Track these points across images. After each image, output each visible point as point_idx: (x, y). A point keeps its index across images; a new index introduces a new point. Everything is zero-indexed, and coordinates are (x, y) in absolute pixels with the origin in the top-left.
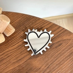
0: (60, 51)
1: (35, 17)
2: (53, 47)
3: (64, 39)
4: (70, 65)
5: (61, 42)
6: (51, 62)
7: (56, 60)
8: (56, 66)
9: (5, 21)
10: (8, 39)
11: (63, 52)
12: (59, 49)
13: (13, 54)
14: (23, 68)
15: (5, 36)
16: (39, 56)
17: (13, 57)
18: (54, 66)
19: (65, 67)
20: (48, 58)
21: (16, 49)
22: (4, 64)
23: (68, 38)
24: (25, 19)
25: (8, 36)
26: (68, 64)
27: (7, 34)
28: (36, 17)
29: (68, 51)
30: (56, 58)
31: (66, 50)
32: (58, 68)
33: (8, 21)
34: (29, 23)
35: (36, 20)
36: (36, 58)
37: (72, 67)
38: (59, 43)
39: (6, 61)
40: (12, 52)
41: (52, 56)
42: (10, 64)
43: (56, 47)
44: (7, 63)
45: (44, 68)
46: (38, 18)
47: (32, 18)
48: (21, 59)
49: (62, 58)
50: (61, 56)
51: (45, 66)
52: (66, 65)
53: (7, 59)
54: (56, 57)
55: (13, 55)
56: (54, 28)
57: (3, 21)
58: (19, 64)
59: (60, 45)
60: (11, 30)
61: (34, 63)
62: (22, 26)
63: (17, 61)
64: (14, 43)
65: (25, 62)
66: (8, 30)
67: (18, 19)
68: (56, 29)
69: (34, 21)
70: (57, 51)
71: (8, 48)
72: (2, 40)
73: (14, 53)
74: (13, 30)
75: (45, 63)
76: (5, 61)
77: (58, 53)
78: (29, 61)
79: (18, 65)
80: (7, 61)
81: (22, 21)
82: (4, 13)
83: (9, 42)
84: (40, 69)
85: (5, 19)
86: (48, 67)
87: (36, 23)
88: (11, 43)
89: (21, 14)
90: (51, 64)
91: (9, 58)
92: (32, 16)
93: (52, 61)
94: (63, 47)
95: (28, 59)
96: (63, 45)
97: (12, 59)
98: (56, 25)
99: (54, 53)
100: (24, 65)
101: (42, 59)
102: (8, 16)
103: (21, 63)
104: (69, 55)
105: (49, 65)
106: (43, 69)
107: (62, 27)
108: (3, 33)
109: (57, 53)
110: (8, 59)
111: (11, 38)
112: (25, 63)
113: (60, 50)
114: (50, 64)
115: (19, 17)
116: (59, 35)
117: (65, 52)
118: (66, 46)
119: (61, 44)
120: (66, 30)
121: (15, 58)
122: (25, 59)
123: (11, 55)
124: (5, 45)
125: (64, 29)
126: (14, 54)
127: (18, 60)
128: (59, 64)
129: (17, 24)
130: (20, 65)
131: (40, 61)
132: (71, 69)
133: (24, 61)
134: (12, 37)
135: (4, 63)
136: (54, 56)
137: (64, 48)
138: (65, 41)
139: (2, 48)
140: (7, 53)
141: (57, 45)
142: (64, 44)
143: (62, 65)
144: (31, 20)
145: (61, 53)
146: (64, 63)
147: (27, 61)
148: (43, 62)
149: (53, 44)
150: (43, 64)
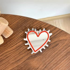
0: (57, 51)
1: (32, 19)
2: (50, 47)
3: (61, 39)
4: (66, 64)
5: (58, 42)
6: (49, 62)
8: (53, 65)
10: (7, 41)
12: (56, 49)
14: (22, 68)
15: (4, 38)
16: (37, 56)
17: (12, 57)
18: (51, 65)
19: (62, 66)
20: (45, 58)
21: (14, 50)
22: (4, 65)
23: (65, 39)
24: (23, 21)
25: (6, 37)
26: (64, 63)
27: (6, 36)
28: (34, 19)
29: (65, 51)
30: (53, 58)
31: (63, 50)
32: (55, 67)
33: (6, 23)
34: (27, 25)
35: (33, 22)
36: (34, 58)
37: (68, 66)
38: (56, 43)
39: (5, 62)
40: (11, 53)
41: (49, 56)
43: (53, 47)
44: (6, 63)
45: (42, 67)
46: (35, 19)
47: (29, 20)
48: (19, 60)
49: (59, 58)
50: (57, 56)
51: (43, 66)
52: (63, 65)
54: (53, 56)
57: (2, 23)
58: (17, 64)
59: (56, 45)
60: (10, 32)
61: (32, 63)
62: (20, 28)
63: (16, 62)
64: (12, 44)
65: (24, 62)
66: (6, 32)
67: (16, 21)
68: (53, 30)
70: (54, 51)
72: (1, 42)
74: (11, 32)
75: (43, 63)
76: (4, 62)
77: (55, 53)
79: (17, 65)
80: (6, 62)
81: (20, 23)
82: (3, 15)
83: (8, 44)
84: (38, 69)
85: (3, 22)
86: (46, 67)
88: (10, 44)
89: (19, 16)
90: (49, 64)
92: (29, 18)
95: (27, 59)
96: (59, 45)
97: (11, 60)
98: (53, 26)
99: (51, 53)
100: (22, 65)
101: (40, 59)
102: (6, 18)
103: (20, 63)
104: (66, 55)
105: (47, 64)
106: (41, 69)
107: (59, 28)
108: (2, 35)
109: (54, 53)
110: (7, 60)
112: (24, 63)
115: (17, 19)
116: (55, 36)
117: (62, 52)
118: (62, 46)
120: (62, 31)
121: (14, 59)
122: (23, 60)
123: (10, 56)
126: (13, 55)
127: (16, 60)
128: (56, 63)
129: (16, 25)
130: (19, 65)
131: (38, 61)
132: (68, 68)
134: (11, 38)
135: (3, 64)
137: (60, 48)
138: (61, 41)
140: (6, 54)
141: (54, 45)
142: (60, 44)
143: (59, 65)
144: (29, 22)
145: (58, 53)
146: (60, 63)
147: (26, 61)
148: (41, 62)
149: (50, 45)
150: (41, 64)
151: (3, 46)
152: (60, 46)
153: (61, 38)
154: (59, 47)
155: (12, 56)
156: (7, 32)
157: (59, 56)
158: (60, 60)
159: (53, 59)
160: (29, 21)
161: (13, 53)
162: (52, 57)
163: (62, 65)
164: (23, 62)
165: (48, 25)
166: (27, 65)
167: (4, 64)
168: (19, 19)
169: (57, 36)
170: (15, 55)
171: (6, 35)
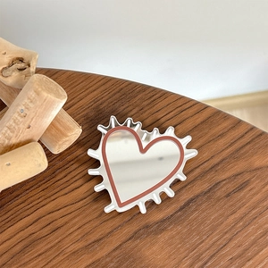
0: (243, 210)
1: (149, 87)
2: (219, 194)
3: (257, 164)
5: (247, 177)
6: (212, 249)
7: (230, 243)
8: (229, 263)
9: (51, 97)
10: (56, 167)
11: (254, 212)
12: (239, 200)
13: (71, 220)
15: (49, 154)
16: (166, 228)
17: (72, 230)
18: (222, 263)
20: (198, 235)
21: (82, 202)
22: (40, 258)
24: (115, 94)
27: (54, 146)
28: (155, 89)
30: (227, 236)
31: (265, 204)
33: (59, 96)
34: (129, 109)
35: (152, 99)
36: (157, 234)
38: (240, 180)
39: (46, 248)
40: (69, 212)
41: (213, 229)
42: (61, 258)
43: (228, 195)
44: (50, 252)
46: (162, 90)
47: (139, 92)
48: (100, 239)
49: (253, 235)
50: (245, 226)
52: (266, 261)
53: (52, 237)
54: (230, 229)
55: (71, 224)
56: (220, 127)
57: (45, 94)
58: (93, 256)
59: (241, 188)
61: (147, 253)
63: (87, 247)
64: (74, 179)
65: (117, 248)
66: (57, 129)
67: (91, 95)
68: (226, 130)
69: (145, 103)
70: (234, 208)
71: (53, 198)
73: (75, 217)
75: (189, 253)
76: (42, 247)
77: (237, 215)
78: (130, 244)
79: (91, 261)
80: (49, 246)
81: (104, 101)
83: (58, 178)
85: (50, 91)
87: (155, 109)
88: (65, 179)
90: (212, 257)
91: (56, 234)
93: (213, 244)
94: (254, 195)
95: (128, 237)
96: (252, 186)
97: (68, 240)
98: (226, 117)
99: (221, 215)
100: (111, 261)
101: (177, 237)
103: (102, 252)
105: (205, 260)
107: (248, 124)
109: (233, 217)
110: (54, 239)
111: (65, 161)
112: (117, 252)
113: (244, 204)
114: (206, 256)
115: (93, 88)
116: (237, 151)
117: (261, 214)
118: (264, 190)
119: (246, 184)
120: (261, 135)
121: (80, 237)
122: (115, 241)
123: (66, 223)
124: (44, 187)
125: (253, 128)
126: (76, 220)
127: (90, 242)
128: (239, 256)
129: (88, 111)
130: (99, 260)
131: (170, 246)
133: (113, 248)
134: (69, 158)
135: (40, 255)
136: (223, 226)
137: (255, 198)
138: (259, 172)
139: (32, 199)
140: (50, 215)
141: (230, 187)
142: (256, 184)
143: (251, 262)
144: (137, 98)
145: (246, 215)
146: (257, 253)
147: (124, 246)
148: (182, 250)
149: (217, 184)
150: (182, 257)
151: (41, 189)
152: (254, 191)
153: (258, 161)
154: (252, 192)
155: (75, 225)
156: (61, 131)
157: (251, 229)
158: (254, 242)
159: (230, 240)
160: (140, 96)
161: (78, 215)
162: (226, 233)
163: (262, 261)
164: (114, 250)
165: (208, 110)
166: (132, 259)
167: (43, 256)
168: (103, 88)
169: (242, 152)
170: (85, 221)
171: (56, 141)
